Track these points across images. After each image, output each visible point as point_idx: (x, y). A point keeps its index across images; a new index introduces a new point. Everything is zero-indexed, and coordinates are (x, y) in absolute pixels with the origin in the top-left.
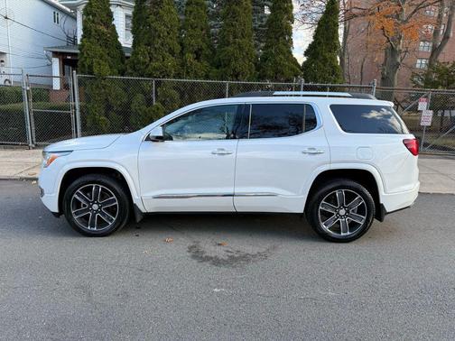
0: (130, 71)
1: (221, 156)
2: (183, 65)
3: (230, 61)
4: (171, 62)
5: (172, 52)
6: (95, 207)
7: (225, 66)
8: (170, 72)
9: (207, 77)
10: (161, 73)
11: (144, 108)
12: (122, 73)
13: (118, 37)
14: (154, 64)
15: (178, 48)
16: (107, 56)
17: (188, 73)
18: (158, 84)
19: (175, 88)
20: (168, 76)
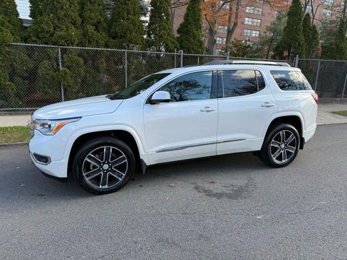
0: (34, 39)
1: (208, 113)
2: (85, 35)
3: (125, 33)
4: (73, 32)
5: (74, 24)
6: (106, 167)
7: (121, 37)
8: (75, 40)
9: (106, 46)
10: (66, 41)
11: (51, 72)
12: (25, 40)
13: (16, 6)
14: (59, 33)
15: (79, 20)
16: (7, 24)
17: (89, 41)
18: (64, 51)
19: (79, 55)
20: (72, 44)
